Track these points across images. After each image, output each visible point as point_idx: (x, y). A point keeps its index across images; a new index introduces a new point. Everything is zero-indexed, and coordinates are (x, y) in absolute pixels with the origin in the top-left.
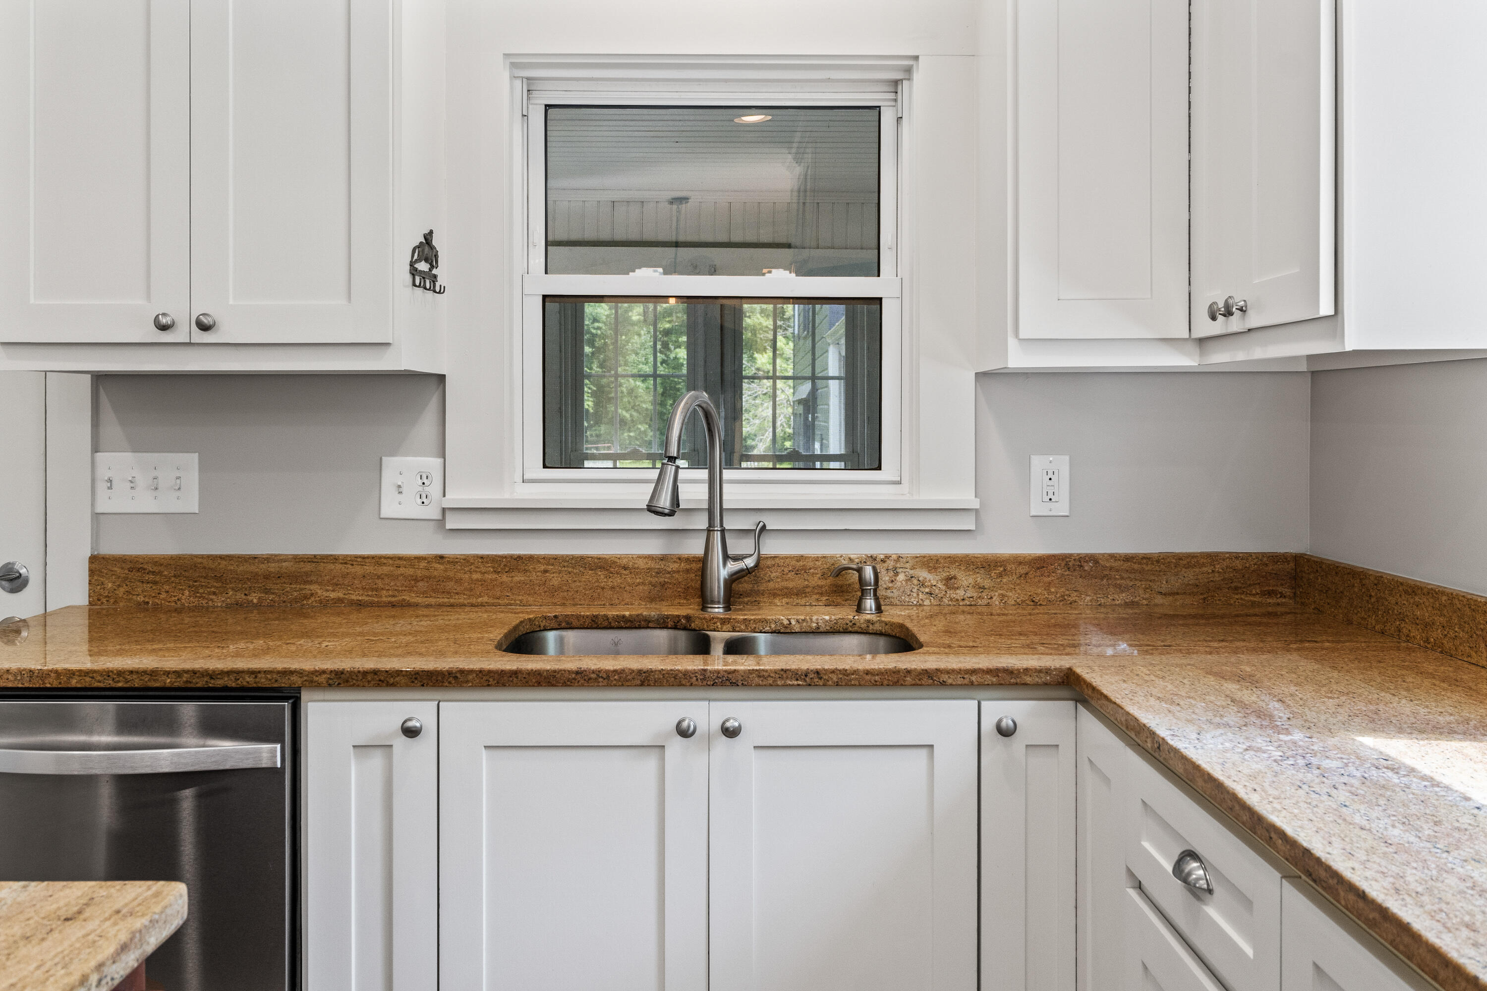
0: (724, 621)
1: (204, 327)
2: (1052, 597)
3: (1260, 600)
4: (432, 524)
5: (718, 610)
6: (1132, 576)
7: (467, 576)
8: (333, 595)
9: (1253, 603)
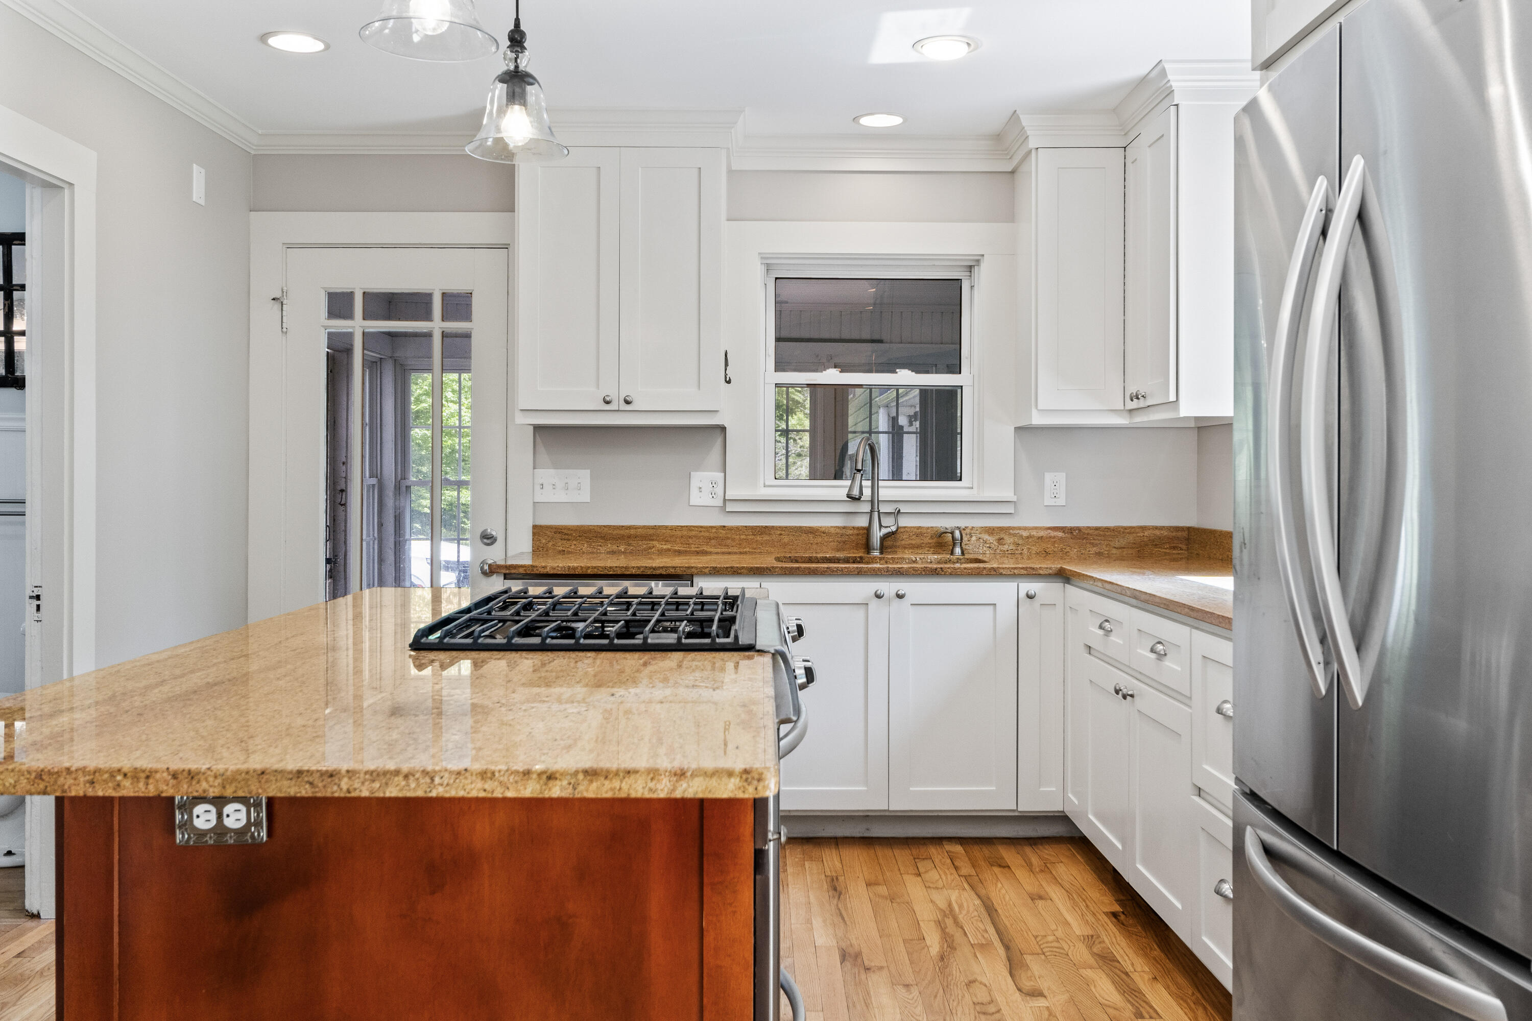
0: (881, 559)
1: (628, 402)
2: (1056, 549)
3: (1169, 551)
4: (717, 508)
5: (876, 553)
6: (1099, 538)
7: (738, 537)
8: (665, 547)
9: (1165, 553)
